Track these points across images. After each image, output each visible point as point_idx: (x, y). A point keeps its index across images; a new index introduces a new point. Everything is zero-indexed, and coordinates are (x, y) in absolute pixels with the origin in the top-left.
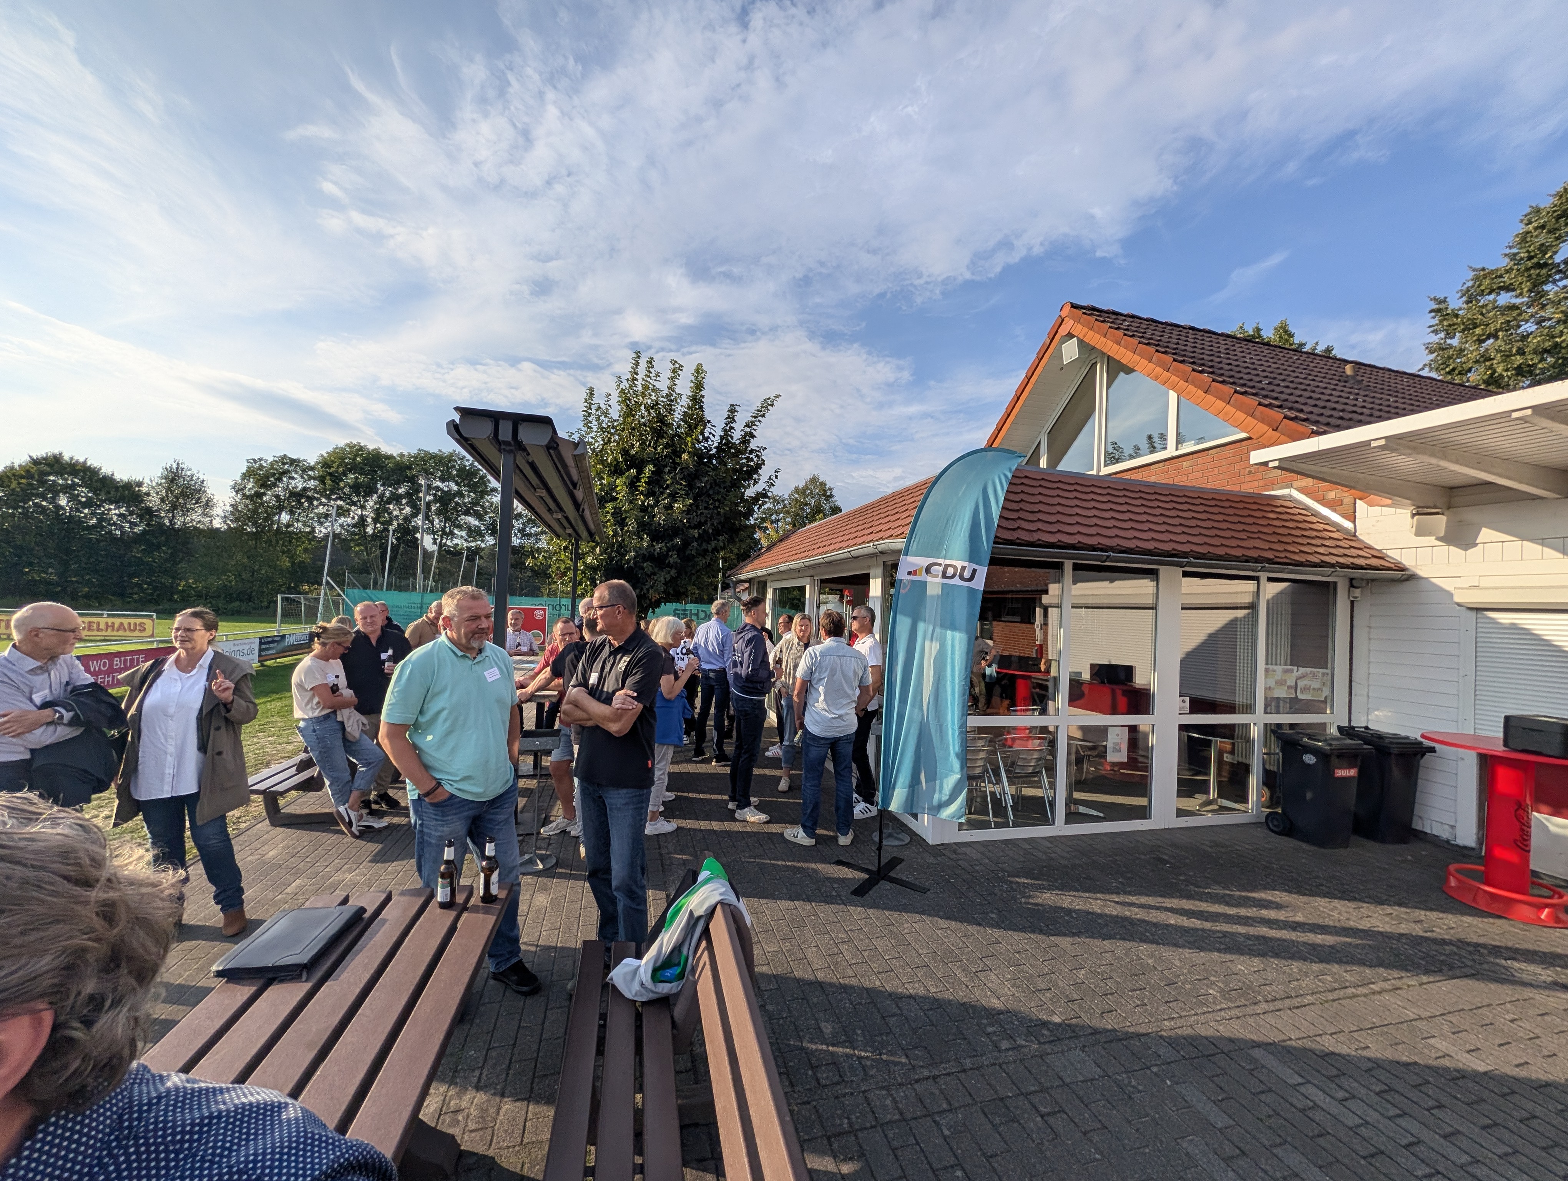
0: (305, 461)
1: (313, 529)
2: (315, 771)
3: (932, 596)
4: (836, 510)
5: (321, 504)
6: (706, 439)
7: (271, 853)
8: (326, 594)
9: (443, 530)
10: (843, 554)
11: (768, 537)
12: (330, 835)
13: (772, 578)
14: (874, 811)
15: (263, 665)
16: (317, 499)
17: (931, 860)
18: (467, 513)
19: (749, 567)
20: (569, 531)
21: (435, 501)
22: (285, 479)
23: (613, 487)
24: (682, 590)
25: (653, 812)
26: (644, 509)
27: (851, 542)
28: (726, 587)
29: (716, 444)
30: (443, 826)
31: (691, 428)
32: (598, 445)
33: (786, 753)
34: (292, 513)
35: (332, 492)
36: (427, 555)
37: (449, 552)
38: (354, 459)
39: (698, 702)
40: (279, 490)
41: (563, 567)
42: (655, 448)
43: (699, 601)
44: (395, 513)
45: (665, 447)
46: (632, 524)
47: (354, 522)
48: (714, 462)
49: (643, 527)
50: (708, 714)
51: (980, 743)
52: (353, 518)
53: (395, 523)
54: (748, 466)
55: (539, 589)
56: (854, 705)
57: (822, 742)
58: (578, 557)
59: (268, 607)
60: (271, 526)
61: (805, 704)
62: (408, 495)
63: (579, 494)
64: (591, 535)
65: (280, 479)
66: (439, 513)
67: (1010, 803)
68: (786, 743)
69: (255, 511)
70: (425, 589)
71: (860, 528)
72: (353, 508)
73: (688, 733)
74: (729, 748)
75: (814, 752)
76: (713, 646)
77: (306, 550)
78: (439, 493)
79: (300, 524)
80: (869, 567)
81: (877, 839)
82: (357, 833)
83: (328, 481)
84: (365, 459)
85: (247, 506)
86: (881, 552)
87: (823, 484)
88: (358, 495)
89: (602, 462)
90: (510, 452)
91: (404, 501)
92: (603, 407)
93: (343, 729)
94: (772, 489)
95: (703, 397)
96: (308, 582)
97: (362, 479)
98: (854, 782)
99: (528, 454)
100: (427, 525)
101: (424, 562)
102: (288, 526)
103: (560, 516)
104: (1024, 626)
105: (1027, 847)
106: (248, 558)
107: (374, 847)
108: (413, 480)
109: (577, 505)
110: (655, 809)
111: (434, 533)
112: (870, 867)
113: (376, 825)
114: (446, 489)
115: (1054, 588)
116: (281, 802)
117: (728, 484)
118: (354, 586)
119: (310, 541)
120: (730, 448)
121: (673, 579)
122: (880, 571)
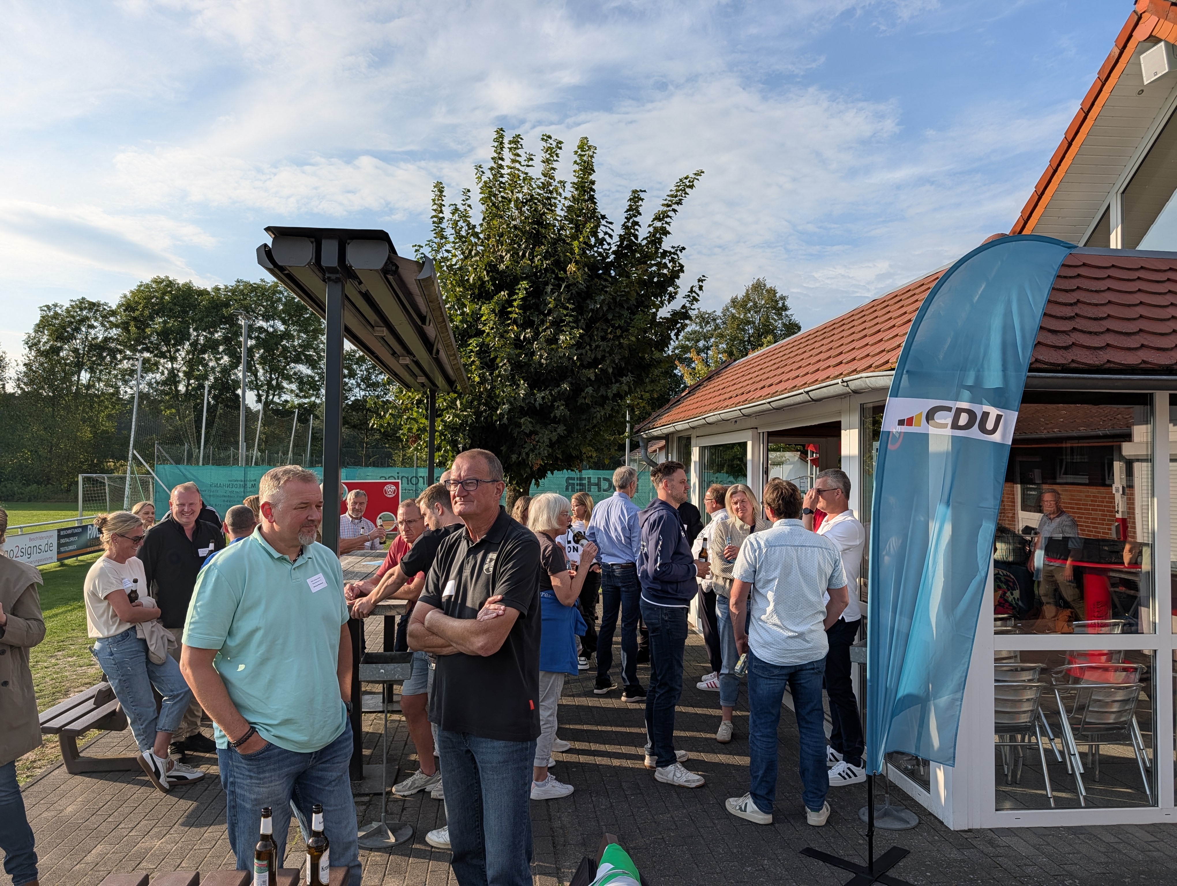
0: (106, 304)
1: (117, 388)
2: (115, 705)
3: (938, 455)
4: (792, 328)
5: (125, 358)
6: (601, 242)
7: (70, 809)
8: (132, 473)
9: (269, 383)
10: (799, 396)
11: (693, 373)
12: (137, 787)
13: (699, 432)
14: (861, 775)
15: (62, 565)
16: (121, 352)
17: (954, 854)
18: (297, 360)
19: (664, 419)
20: (422, 379)
21: (257, 346)
22: (84, 329)
23: (477, 317)
24: (574, 453)
25: (540, 768)
26: (518, 344)
27: (810, 378)
28: (634, 446)
29: (614, 248)
30: (258, 785)
31: (578, 228)
32: (457, 260)
33: (724, 684)
34: (92, 370)
35: (138, 342)
36: (251, 416)
37: (276, 412)
38: (162, 298)
39: (599, 610)
40: (77, 343)
41: (415, 427)
42: (532, 260)
43: (598, 466)
44: (211, 364)
45: (545, 258)
46: (504, 367)
47: (163, 378)
48: (613, 273)
49: (517, 367)
50: (614, 627)
51: (1026, 676)
52: (162, 373)
53: (212, 378)
54: (660, 275)
55: (390, 456)
56: (822, 618)
57: (776, 672)
58: (434, 413)
59: (68, 491)
60: (69, 388)
61: (749, 615)
62: (226, 340)
63: (431, 330)
64: (450, 382)
65: (77, 330)
66: (263, 361)
67: (1079, 768)
68: (724, 671)
69: (51, 371)
70: (248, 460)
71: (823, 356)
72: (162, 361)
73: (586, 654)
74: (644, 677)
75: (765, 687)
76: (616, 531)
77: (109, 417)
78: (263, 336)
79: (102, 384)
80: (839, 413)
81: (866, 818)
82: (167, 786)
83: (133, 329)
84: (174, 297)
85: (42, 364)
86: (855, 392)
87: (772, 292)
88: (167, 344)
89: (462, 282)
90: (337, 281)
91: (221, 348)
92: (462, 208)
93: (147, 649)
94: (696, 306)
95: (593, 183)
96: (112, 457)
97: (171, 323)
98: (828, 730)
99: (360, 283)
100: (250, 378)
101: (247, 426)
102: (88, 387)
103: (407, 361)
104: (1093, 490)
105: (1112, 839)
106: (45, 429)
107: (187, 805)
108: (231, 320)
109: (428, 345)
110: (544, 764)
111: (257, 388)
112: (856, 861)
113: (190, 776)
114: (271, 330)
115: (1140, 432)
116: (80, 743)
117: (633, 302)
118: (164, 461)
119: (114, 405)
120: (634, 252)
121: (561, 439)
122: (855, 418)
